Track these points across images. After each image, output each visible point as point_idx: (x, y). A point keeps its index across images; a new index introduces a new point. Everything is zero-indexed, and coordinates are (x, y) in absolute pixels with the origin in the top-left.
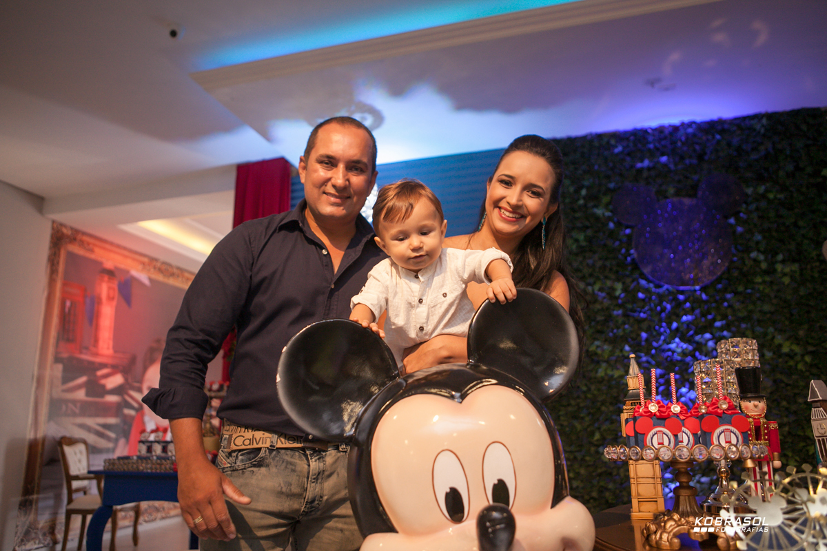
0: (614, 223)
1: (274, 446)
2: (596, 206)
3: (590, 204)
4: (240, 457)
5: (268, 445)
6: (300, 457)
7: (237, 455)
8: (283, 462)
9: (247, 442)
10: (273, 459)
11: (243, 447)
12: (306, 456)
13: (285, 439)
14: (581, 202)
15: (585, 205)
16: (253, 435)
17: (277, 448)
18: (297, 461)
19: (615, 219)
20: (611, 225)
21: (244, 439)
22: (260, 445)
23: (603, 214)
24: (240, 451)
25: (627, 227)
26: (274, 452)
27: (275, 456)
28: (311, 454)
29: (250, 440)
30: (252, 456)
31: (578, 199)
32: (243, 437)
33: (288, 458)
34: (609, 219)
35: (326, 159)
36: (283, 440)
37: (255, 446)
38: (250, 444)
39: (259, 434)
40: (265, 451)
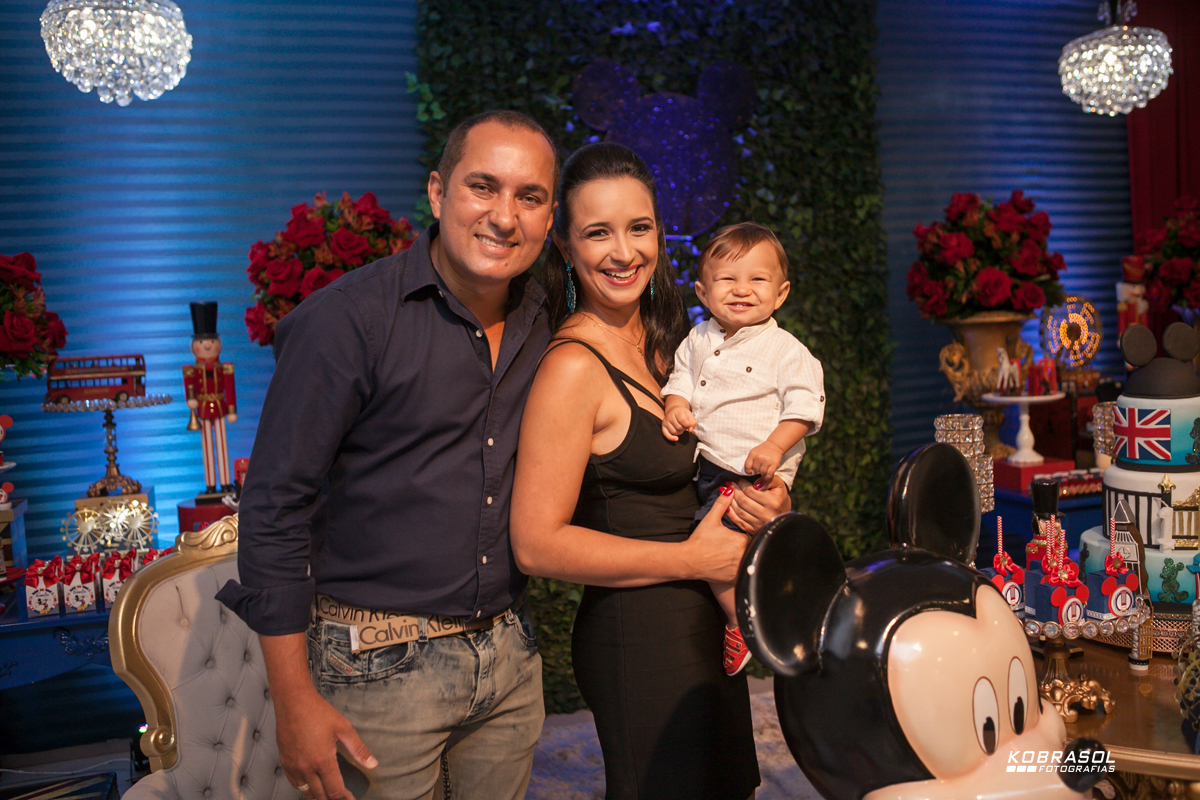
0: (574, 123)
1: (425, 638)
2: (545, 91)
3: (537, 86)
4: (376, 661)
5: (416, 636)
6: (461, 645)
7: (370, 657)
8: (441, 657)
9: (382, 636)
10: (427, 656)
11: (377, 645)
12: (468, 641)
13: (438, 621)
14: (523, 80)
15: (528, 86)
16: (389, 624)
17: (430, 639)
18: (460, 653)
19: (576, 118)
20: (570, 126)
21: (376, 631)
22: (404, 639)
23: (558, 106)
24: (372, 650)
25: (594, 132)
26: (427, 647)
27: (429, 652)
28: (474, 639)
29: (386, 632)
30: (395, 656)
31: (519, 76)
32: (375, 629)
33: (445, 650)
34: (565, 115)
35: (482, 181)
36: (434, 623)
37: (396, 641)
38: (387, 638)
39: (397, 622)
40: (414, 647)
